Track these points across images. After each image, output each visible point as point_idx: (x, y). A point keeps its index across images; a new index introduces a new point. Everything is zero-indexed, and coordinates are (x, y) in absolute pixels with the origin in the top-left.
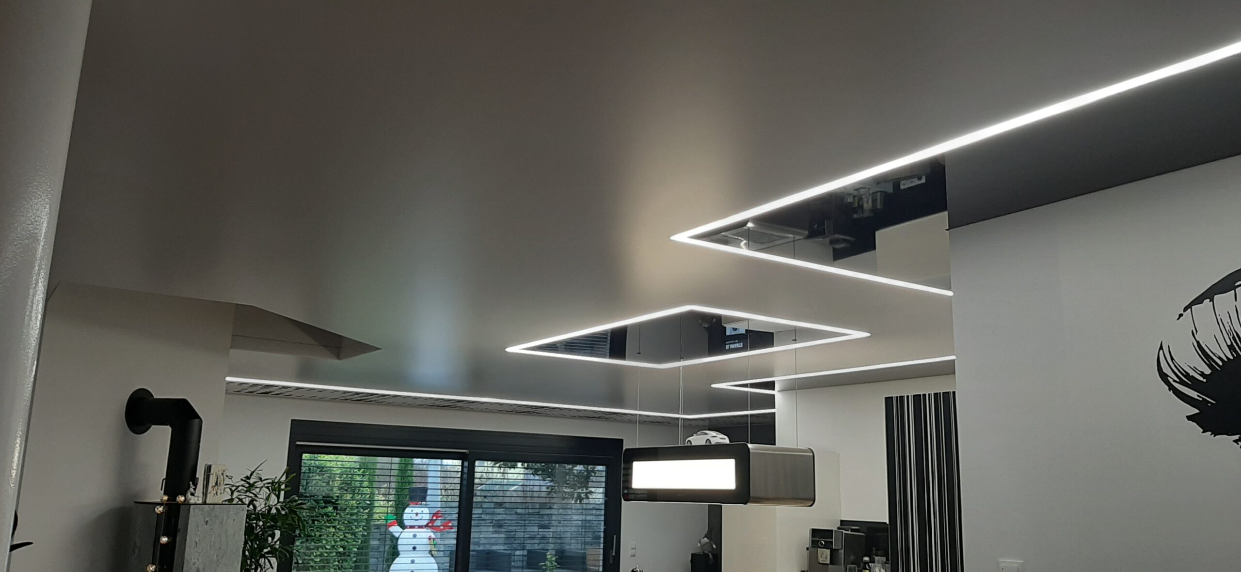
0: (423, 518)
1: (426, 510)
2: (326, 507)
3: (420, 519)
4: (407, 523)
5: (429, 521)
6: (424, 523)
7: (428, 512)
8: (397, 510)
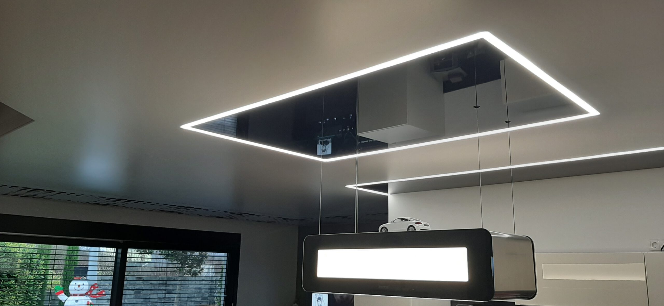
0: (84, 289)
1: (86, 283)
2: (9, 280)
3: (82, 290)
4: (71, 292)
5: (88, 291)
6: (84, 292)
7: (88, 284)
8: (64, 282)
